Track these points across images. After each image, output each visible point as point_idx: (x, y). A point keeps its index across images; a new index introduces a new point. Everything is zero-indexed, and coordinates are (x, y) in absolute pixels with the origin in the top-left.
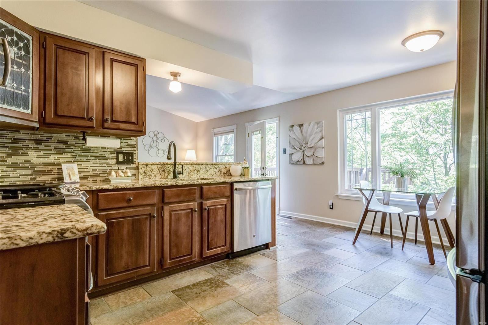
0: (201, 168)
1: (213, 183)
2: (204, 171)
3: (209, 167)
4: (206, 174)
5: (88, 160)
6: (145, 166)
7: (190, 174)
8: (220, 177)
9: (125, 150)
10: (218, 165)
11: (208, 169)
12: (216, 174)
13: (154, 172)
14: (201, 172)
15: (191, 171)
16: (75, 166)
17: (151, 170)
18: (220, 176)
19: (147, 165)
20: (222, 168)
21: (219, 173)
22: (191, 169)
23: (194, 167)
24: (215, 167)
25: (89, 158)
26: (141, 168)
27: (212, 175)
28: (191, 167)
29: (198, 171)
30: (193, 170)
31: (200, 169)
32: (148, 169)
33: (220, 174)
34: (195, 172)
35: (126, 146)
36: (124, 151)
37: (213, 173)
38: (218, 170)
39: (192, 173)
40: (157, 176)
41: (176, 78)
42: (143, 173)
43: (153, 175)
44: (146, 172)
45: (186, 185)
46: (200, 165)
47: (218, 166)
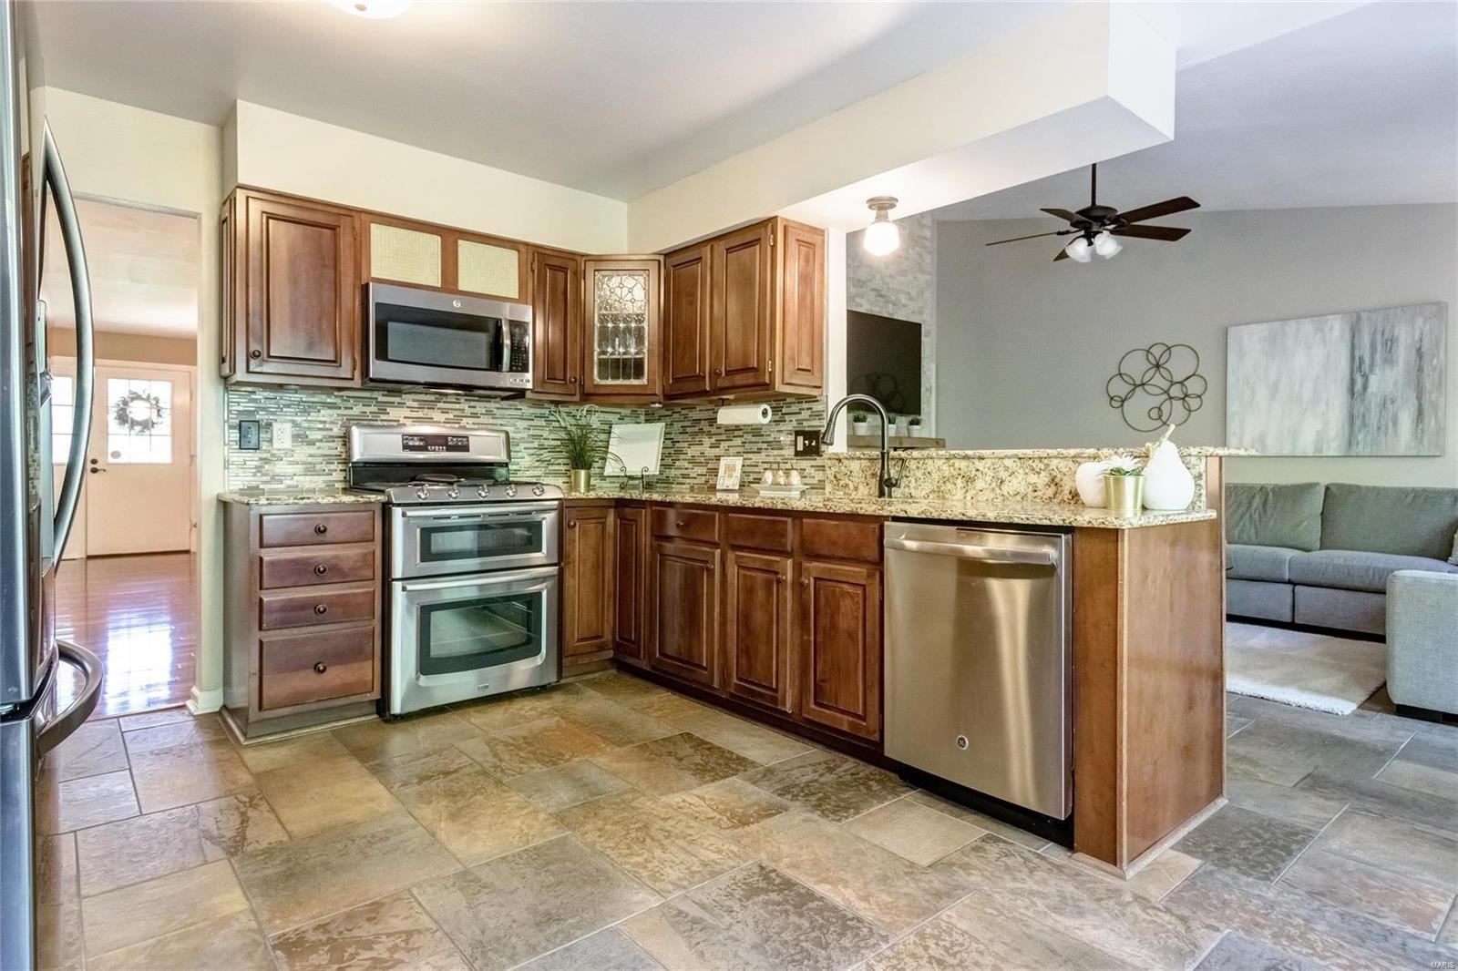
0: (978, 470)
1: (821, 512)
2: (988, 479)
3: (1007, 468)
4: (998, 491)
5: (759, 451)
6: (836, 462)
7: (942, 488)
8: (1056, 508)
9: (809, 426)
10: (1046, 461)
11: (1003, 475)
12: (1038, 493)
13: (853, 479)
14: (979, 484)
15: (945, 480)
16: (738, 462)
17: (849, 473)
18: (1056, 501)
19: (840, 460)
20: (1064, 470)
21: (1050, 492)
22: (947, 474)
23: (957, 465)
24: (1033, 470)
25: (760, 445)
26: (830, 468)
27: (1018, 498)
28: (945, 467)
29: (969, 480)
30: (953, 476)
31: (974, 472)
32: (843, 468)
33: (1055, 494)
34: (959, 482)
35: (810, 416)
36: (807, 429)
37: (1022, 490)
38: (1042, 480)
39: (949, 486)
40: (861, 487)
41: (883, 212)
42: (832, 478)
43: (851, 486)
44: (838, 476)
45: (760, 508)
46: (976, 461)
47: (1047, 465)
